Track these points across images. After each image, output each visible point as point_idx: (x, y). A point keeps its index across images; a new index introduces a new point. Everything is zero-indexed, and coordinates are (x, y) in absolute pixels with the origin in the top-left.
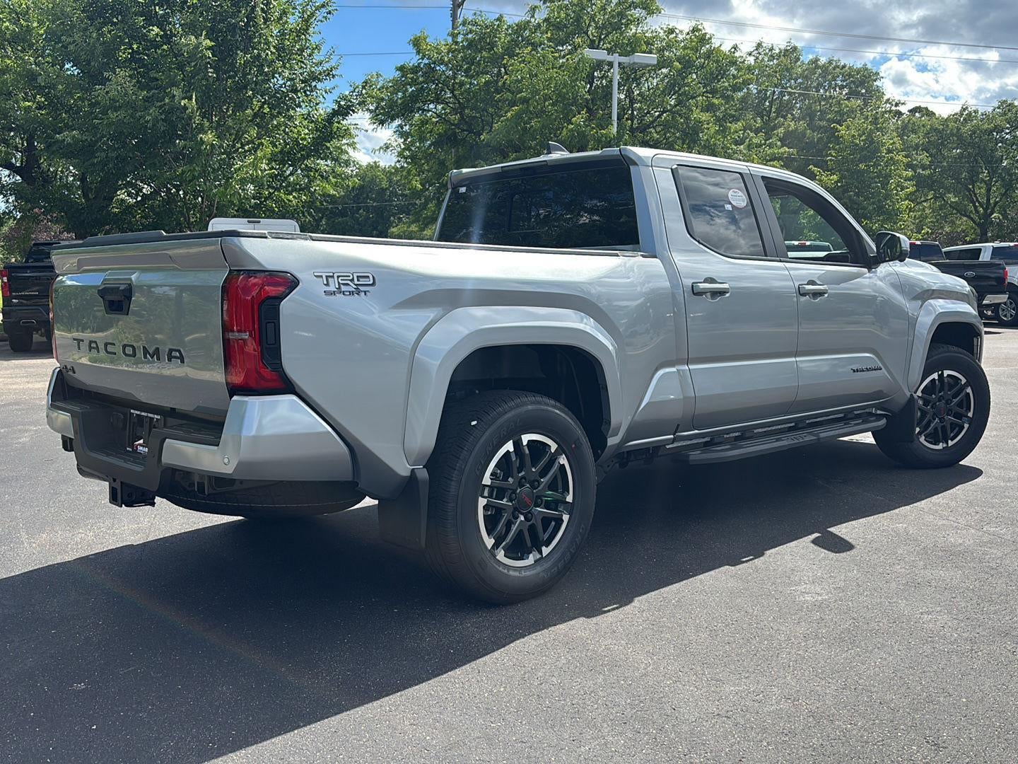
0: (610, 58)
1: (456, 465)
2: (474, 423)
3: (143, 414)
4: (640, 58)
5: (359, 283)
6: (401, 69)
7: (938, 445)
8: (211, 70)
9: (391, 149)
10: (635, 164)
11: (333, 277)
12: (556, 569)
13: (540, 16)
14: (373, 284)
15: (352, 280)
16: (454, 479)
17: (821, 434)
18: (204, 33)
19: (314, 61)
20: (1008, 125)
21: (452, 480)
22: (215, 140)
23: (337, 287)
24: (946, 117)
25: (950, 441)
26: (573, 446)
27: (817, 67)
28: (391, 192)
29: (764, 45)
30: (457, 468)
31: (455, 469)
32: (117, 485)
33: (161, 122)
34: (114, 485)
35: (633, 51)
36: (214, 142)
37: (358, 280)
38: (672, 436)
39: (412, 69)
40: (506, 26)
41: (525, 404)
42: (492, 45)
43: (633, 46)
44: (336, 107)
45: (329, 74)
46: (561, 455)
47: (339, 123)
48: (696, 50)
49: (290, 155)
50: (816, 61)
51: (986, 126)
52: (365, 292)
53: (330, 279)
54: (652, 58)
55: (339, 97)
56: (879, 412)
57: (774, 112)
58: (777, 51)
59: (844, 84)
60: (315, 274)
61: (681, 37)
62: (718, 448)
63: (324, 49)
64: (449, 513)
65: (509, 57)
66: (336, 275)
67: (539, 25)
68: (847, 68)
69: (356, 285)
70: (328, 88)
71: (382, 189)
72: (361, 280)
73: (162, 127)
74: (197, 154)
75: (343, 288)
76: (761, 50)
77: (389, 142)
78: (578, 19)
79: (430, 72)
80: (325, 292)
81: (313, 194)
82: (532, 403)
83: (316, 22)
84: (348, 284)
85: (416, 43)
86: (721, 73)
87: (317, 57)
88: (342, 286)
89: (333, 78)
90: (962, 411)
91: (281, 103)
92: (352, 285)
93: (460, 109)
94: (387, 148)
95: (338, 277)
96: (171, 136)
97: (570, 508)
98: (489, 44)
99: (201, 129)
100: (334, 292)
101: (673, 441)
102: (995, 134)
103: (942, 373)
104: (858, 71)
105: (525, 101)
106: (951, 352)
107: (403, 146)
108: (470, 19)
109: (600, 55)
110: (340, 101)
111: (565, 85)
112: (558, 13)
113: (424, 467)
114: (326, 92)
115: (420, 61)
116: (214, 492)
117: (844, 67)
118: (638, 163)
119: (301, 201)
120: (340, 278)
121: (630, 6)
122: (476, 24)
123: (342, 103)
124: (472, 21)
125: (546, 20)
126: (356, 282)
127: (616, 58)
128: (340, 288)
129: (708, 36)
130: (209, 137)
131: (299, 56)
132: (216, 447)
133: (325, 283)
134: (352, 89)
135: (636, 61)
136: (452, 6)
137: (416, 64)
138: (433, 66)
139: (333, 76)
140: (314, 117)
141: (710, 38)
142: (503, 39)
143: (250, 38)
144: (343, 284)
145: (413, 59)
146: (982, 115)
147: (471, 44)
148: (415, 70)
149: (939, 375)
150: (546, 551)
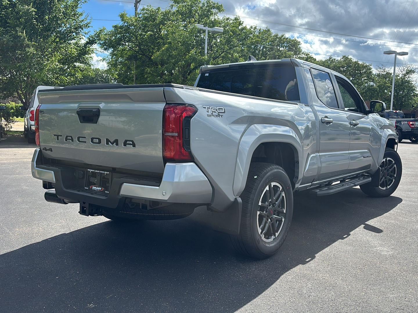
0: (204, 28)
1: (250, 197)
2: (256, 177)
3: (96, 171)
4: (216, 28)
5: (219, 111)
6: (115, 27)
7: (384, 188)
8: (35, 21)
9: (105, 60)
10: (297, 66)
11: (210, 108)
12: (281, 243)
13: (175, 9)
14: (224, 112)
15: (217, 110)
16: (250, 202)
17: (356, 183)
18: (32, 4)
19: (79, 20)
20: (346, 65)
21: (249, 203)
22: (35, 51)
23: (211, 113)
24: (324, 60)
25: (388, 186)
26: (288, 188)
27: (277, 38)
28: (96, 79)
29: (257, 28)
30: (251, 197)
31: (250, 198)
32: (87, 205)
33: (11, 42)
34: (84, 205)
35: (214, 26)
36: (34, 52)
37: (219, 110)
38: (311, 184)
39: (120, 27)
40: (161, 12)
41: (273, 169)
42: (154, 20)
43: (214, 24)
44: (88, 41)
45: (87, 26)
46: (283, 192)
47: (89, 47)
48: (237, 27)
49: (67, 60)
50: (277, 36)
51: (339, 65)
52: (222, 116)
53: (209, 109)
54: (221, 29)
55: (90, 36)
56: (366, 174)
57: (260, 55)
58: (262, 31)
59: (287, 45)
60: (204, 106)
61: (231, 22)
62: (324, 189)
63: (84, 15)
64: (248, 218)
65: (162, 25)
66: (211, 107)
67: (174, 13)
68: (288, 39)
69: (218, 112)
70: (86, 32)
71: (92, 78)
72: (220, 110)
73: (11, 44)
74: (26, 58)
75: (214, 114)
76: (256, 30)
77: (104, 57)
78: (190, 11)
79: (126, 29)
80: (207, 115)
81: (76, 78)
82: (276, 168)
83: (81, 3)
84: (215, 112)
85: (122, 17)
86: (246, 37)
87: (81, 18)
88: (213, 112)
89: (88, 27)
90: (392, 174)
91: (65, 37)
92: (217, 112)
93: (139, 45)
94: (104, 60)
95: (212, 108)
96: (14, 49)
97: (285, 216)
98: (153, 19)
99: (28, 46)
100: (211, 115)
101: (311, 185)
102: (341, 68)
103: (387, 159)
104: (293, 41)
105: (170, 43)
106: (390, 150)
107: (111, 60)
108: (146, 8)
109: (200, 26)
110: (90, 38)
111: (187, 38)
112: (182, 8)
113: (239, 197)
114: (85, 34)
115: (123, 24)
116: (151, 208)
117: (287, 38)
118: (299, 65)
119: (71, 80)
120: (212, 109)
121: (212, 8)
122: (148, 10)
123: (91, 39)
124: (146, 9)
125: (177, 11)
126: (218, 111)
127: (207, 29)
128: (212, 114)
129: (241, 22)
130: (32, 50)
131: (73, 17)
132: (158, 188)
133: (207, 111)
134: (95, 33)
135: (215, 30)
136: (135, 2)
137: (122, 25)
138: (129, 26)
139: (89, 27)
140: (79, 45)
141: (242, 23)
142: (160, 17)
143: (52, 8)
144: (214, 112)
145: (120, 23)
146: (337, 61)
147: (146, 19)
148: (121, 27)
149: (386, 160)
150: (277, 234)
